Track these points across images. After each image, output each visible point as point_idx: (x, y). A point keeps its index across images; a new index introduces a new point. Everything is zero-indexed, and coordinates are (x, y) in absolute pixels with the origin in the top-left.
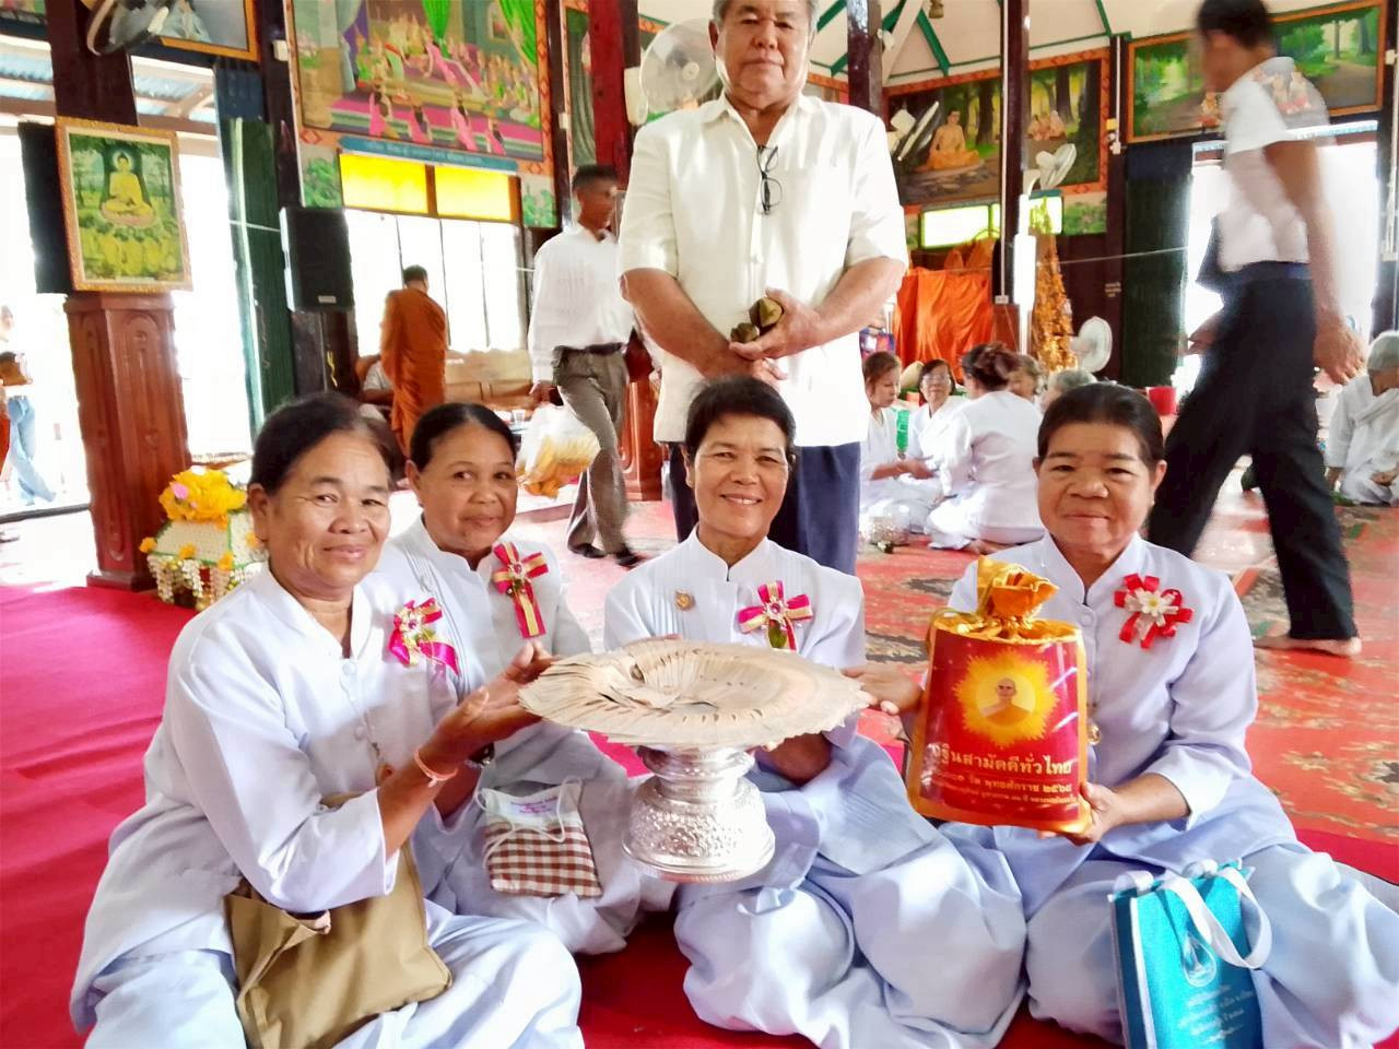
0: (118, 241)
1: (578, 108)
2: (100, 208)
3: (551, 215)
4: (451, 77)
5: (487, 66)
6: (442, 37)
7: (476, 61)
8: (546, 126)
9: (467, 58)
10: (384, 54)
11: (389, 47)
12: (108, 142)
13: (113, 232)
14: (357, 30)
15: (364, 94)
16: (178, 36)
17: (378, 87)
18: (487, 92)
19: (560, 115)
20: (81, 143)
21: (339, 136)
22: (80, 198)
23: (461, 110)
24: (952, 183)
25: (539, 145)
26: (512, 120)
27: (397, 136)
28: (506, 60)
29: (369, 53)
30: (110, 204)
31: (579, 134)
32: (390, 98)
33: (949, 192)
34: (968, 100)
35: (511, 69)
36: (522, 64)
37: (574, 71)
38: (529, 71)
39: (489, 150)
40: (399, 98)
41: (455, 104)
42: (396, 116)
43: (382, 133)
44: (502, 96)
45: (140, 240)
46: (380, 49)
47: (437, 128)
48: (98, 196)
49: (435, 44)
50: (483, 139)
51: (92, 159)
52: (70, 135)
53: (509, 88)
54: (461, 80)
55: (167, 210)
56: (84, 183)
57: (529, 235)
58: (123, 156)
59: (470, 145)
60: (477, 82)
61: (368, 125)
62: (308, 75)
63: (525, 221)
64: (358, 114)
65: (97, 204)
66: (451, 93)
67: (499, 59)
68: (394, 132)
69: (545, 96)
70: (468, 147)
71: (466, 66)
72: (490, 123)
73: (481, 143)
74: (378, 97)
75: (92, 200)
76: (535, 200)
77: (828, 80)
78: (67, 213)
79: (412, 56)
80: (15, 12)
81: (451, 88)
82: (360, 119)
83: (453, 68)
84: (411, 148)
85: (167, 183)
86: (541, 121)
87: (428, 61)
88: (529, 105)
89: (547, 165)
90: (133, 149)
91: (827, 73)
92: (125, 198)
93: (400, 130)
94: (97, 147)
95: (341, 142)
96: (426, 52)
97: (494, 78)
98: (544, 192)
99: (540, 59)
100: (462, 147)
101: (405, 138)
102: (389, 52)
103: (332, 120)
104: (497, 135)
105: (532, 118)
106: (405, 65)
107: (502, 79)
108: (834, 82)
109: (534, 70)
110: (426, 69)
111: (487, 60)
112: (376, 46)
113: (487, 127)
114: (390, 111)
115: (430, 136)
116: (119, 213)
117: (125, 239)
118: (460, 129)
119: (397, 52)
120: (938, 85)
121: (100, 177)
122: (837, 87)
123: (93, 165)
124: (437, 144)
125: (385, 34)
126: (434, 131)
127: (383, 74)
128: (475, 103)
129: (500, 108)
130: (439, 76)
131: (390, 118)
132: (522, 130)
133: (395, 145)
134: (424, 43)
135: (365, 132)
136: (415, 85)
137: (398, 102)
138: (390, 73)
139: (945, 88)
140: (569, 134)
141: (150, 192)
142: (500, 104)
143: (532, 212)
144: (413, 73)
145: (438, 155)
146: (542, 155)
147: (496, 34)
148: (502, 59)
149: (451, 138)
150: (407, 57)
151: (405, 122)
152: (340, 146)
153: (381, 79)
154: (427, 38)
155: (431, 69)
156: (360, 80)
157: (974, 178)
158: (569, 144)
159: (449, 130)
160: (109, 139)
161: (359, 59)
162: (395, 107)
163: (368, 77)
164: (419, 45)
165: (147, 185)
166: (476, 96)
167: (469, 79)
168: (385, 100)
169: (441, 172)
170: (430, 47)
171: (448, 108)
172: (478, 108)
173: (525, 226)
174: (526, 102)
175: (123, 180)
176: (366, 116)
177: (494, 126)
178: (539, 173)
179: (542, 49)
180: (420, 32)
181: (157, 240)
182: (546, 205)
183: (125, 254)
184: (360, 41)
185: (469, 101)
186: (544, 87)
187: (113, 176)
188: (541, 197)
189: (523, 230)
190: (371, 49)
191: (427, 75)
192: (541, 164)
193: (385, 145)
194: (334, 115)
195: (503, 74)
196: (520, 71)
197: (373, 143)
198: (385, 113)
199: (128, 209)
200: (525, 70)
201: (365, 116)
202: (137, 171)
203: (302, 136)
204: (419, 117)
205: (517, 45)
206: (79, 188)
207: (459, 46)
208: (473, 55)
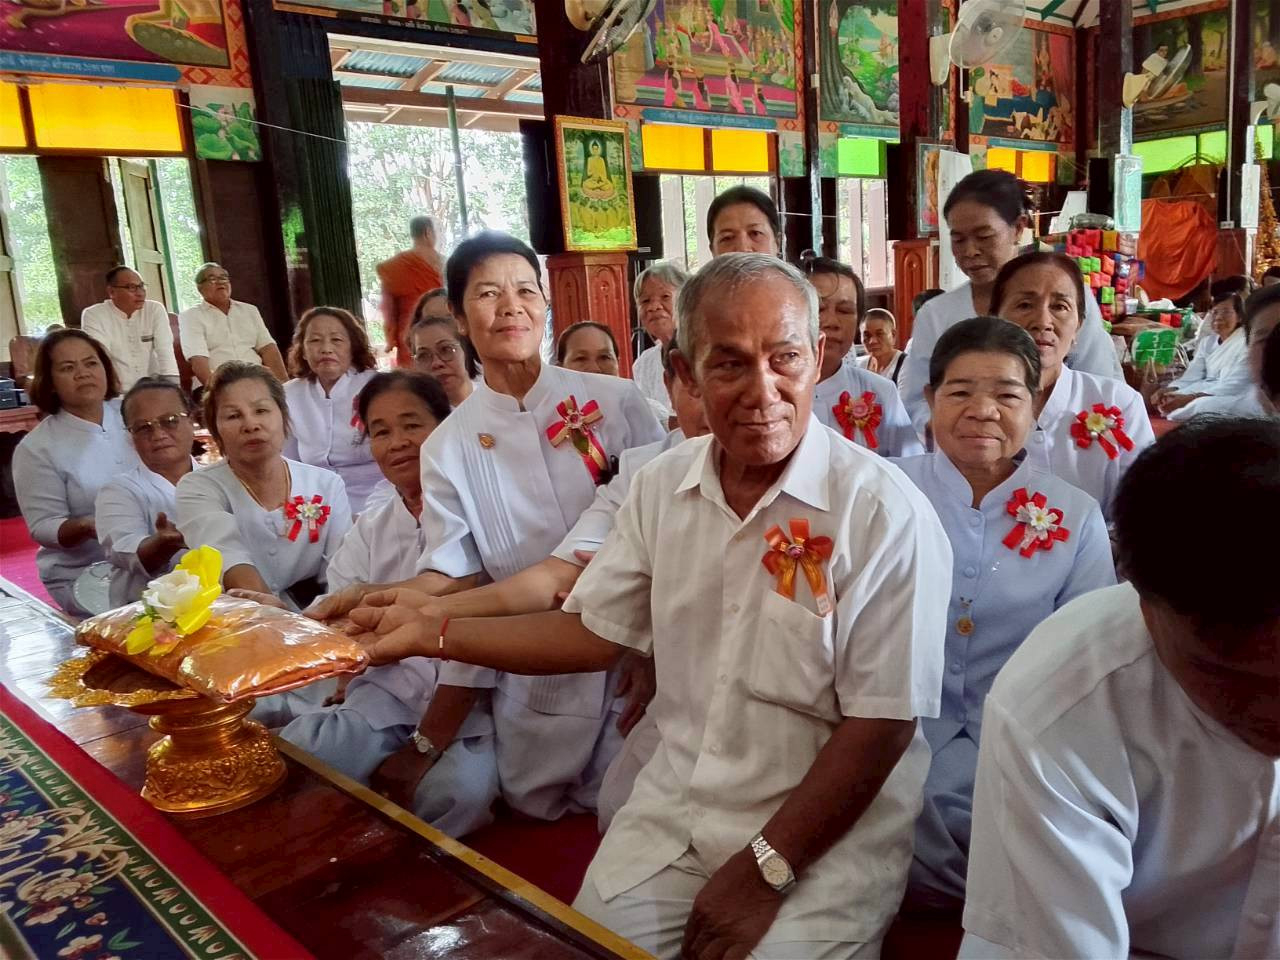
0: (592, 211)
1: (826, 68)
2: (582, 186)
3: (802, 165)
4: (726, 49)
5: (754, 37)
6: (719, 15)
7: (746, 34)
8: (800, 87)
9: (739, 32)
10: (676, 34)
11: (679, 28)
12: (587, 133)
13: (589, 204)
14: (656, 16)
15: (660, 71)
16: (527, 33)
17: (671, 64)
18: (754, 60)
19: (812, 76)
20: (571, 135)
21: (641, 108)
22: (570, 179)
23: (734, 78)
24: (1160, 114)
25: (794, 104)
26: (773, 83)
27: (684, 105)
28: (769, 31)
29: (665, 34)
30: (588, 183)
31: (826, 90)
32: (680, 72)
33: (1155, 122)
34: (1176, 34)
35: (774, 38)
36: (782, 33)
37: (823, 34)
38: (788, 39)
39: (754, 112)
40: (687, 72)
41: (729, 73)
42: (684, 88)
43: (674, 103)
44: (766, 62)
45: (605, 209)
46: (673, 30)
47: (715, 95)
48: (581, 175)
49: (715, 21)
50: (750, 102)
51: (577, 147)
52: (564, 129)
53: (771, 55)
54: (734, 51)
55: (621, 185)
56: (573, 167)
57: (783, 184)
58: (595, 144)
59: (740, 108)
60: (746, 52)
61: (661, 98)
62: (620, 58)
63: (781, 171)
64: (655, 89)
65: (580, 183)
66: (725, 64)
67: (764, 31)
68: (682, 102)
69: (799, 59)
70: (739, 111)
71: (738, 38)
72: (756, 87)
73: (747, 105)
74: (671, 72)
75: (577, 179)
76: (789, 152)
77: (1039, 23)
78: (562, 191)
79: (697, 34)
80: (415, 21)
81: (725, 59)
82: (657, 93)
83: (727, 41)
84: (694, 114)
85: (622, 164)
86: (796, 82)
87: (709, 37)
88: (787, 69)
89: (800, 122)
90: (601, 137)
91: (1037, 17)
92: (596, 176)
93: (687, 100)
94: (580, 138)
95: (643, 113)
96: (707, 30)
97: (759, 47)
98: (796, 146)
99: (796, 27)
100: (733, 110)
101: (690, 107)
102: (679, 32)
103: (637, 95)
104: (761, 97)
105: (789, 82)
106: (691, 42)
107: (765, 47)
108: (1044, 25)
109: (791, 38)
110: (707, 44)
111: (755, 32)
112: (670, 28)
113: (752, 91)
114: (680, 83)
115: (710, 103)
116: (593, 189)
117: (596, 209)
118: (732, 95)
119: (685, 32)
120: (1146, 22)
121: (582, 161)
122: (1046, 29)
123: (578, 152)
124: (717, 110)
125: (676, 17)
126: (712, 98)
127: (675, 52)
128: (744, 71)
129: (764, 73)
130: (717, 50)
131: (679, 90)
132: (780, 92)
133: (683, 113)
134: (706, 23)
135: (660, 104)
136: (699, 59)
137: (684, 75)
138: (680, 50)
139: (1153, 24)
140: (818, 91)
141: (611, 170)
142: (764, 70)
143: (787, 164)
144: (697, 49)
145: (715, 119)
146: (796, 112)
147: (762, 9)
148: (766, 30)
149: (725, 104)
150: (693, 34)
151: (691, 93)
152: (642, 118)
153: (673, 56)
154: (708, 17)
155: (711, 45)
156: (658, 58)
157: (1182, 108)
158: (818, 101)
159: (724, 96)
160: (588, 131)
161: (659, 40)
162: (683, 79)
163: (664, 56)
164: (702, 24)
165: (609, 165)
166: (746, 65)
167: (741, 51)
168: (676, 75)
169: (717, 135)
170: (710, 25)
171: (724, 77)
172: (746, 75)
173: (781, 177)
174: (784, 66)
175: (596, 164)
176: (660, 91)
177: (759, 90)
178: (793, 129)
179: (798, 18)
180: (703, 11)
181: (615, 209)
182: (798, 157)
183: (596, 221)
184: (659, 25)
185: (740, 70)
186: (799, 51)
187: (589, 159)
188: (795, 151)
189: (779, 180)
190: (666, 31)
191: (708, 49)
192: (795, 121)
193: (676, 114)
194: (638, 91)
195: (767, 43)
196: (780, 40)
197: (666, 112)
198: (676, 87)
199: (598, 185)
200: (784, 38)
201: (662, 90)
202: (604, 155)
203: (615, 112)
204: (701, 86)
205: (778, 15)
206: (570, 171)
207: (733, 22)
208: (743, 28)
